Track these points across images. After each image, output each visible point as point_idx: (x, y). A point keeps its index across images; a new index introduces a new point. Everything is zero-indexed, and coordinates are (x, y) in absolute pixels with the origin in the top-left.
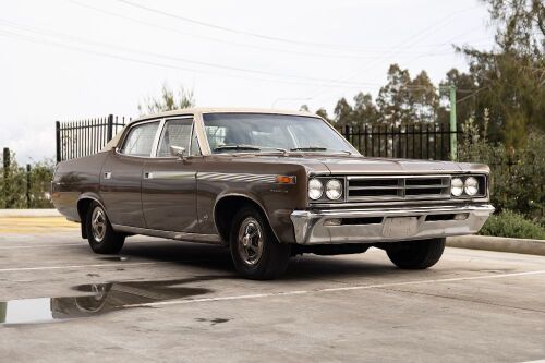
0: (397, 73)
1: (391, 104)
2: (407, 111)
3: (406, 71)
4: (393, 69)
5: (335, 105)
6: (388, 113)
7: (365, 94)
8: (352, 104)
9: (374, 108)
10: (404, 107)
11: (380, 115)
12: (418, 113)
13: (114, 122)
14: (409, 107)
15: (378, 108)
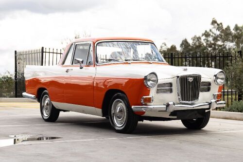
0: (216, 24)
1: (212, 42)
2: (221, 46)
3: (221, 24)
4: (214, 22)
5: (181, 42)
6: (210, 47)
7: (198, 36)
8: (190, 42)
9: (203, 44)
10: (220, 43)
11: (205, 48)
12: (227, 47)
13: (44, 51)
14: (222, 44)
15: (205, 44)
